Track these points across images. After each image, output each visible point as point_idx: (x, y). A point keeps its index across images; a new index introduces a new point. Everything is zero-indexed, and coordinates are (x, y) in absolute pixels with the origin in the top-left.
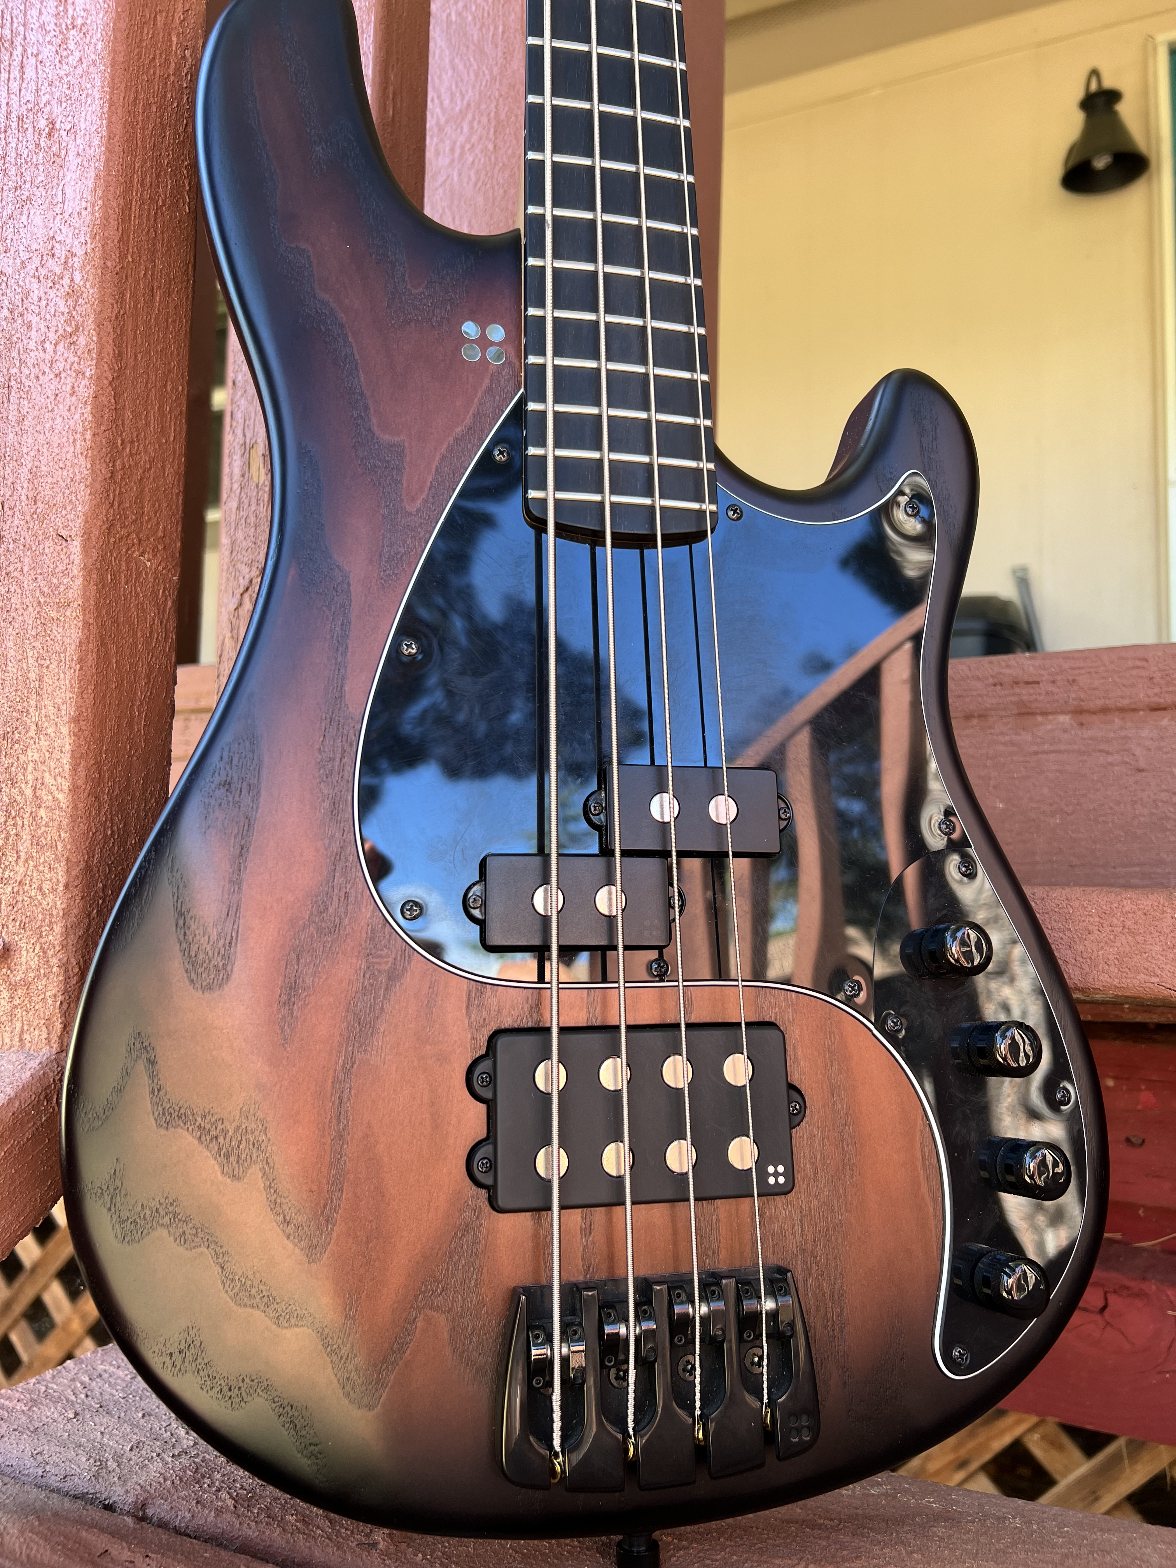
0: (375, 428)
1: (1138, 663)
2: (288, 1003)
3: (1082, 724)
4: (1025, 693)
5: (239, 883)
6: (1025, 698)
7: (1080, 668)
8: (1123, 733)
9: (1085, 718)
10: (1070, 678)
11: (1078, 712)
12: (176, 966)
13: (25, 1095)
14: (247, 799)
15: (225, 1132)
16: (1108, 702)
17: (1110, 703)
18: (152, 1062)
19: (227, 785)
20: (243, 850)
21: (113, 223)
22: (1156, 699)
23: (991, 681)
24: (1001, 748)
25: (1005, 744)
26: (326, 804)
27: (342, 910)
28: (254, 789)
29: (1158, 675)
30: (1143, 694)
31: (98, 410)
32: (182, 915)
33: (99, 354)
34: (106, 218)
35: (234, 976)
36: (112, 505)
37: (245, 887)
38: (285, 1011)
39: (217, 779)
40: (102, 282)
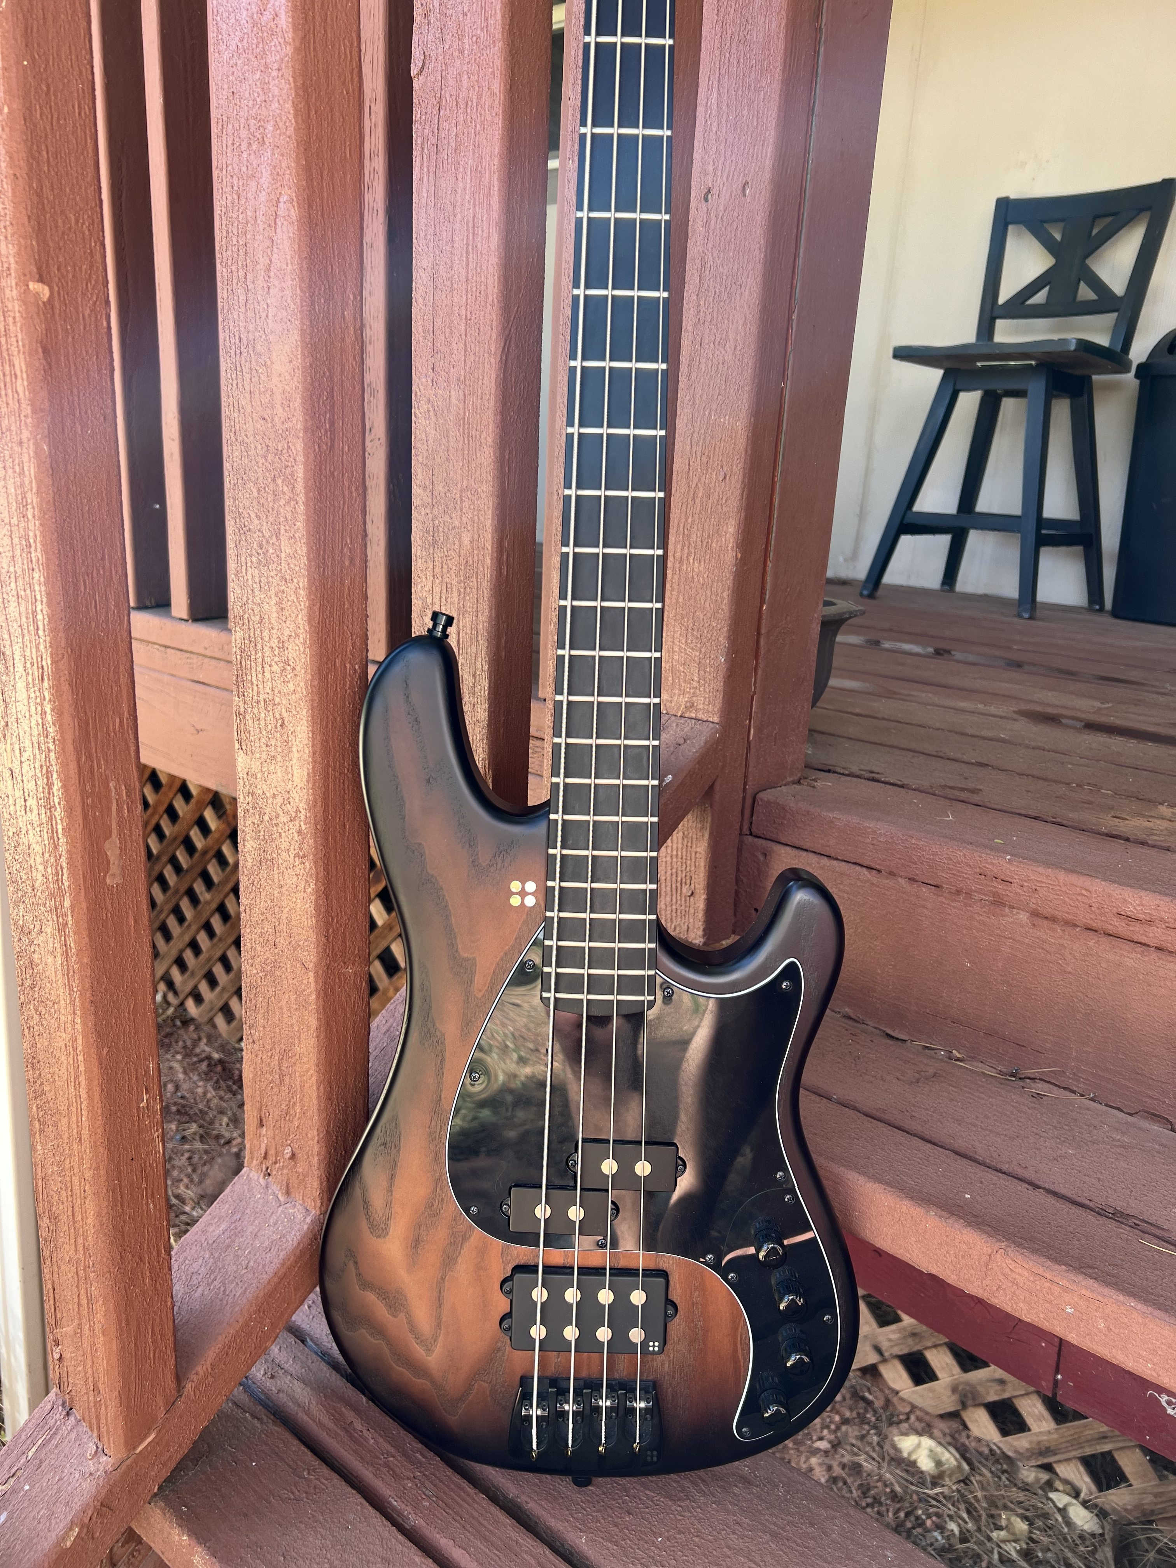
0: (460, 950)
1: (1084, 892)
2: (416, 1247)
3: (1034, 925)
4: (1000, 887)
5: (391, 1191)
6: (1000, 891)
7: (1042, 882)
8: (1061, 941)
9: (1039, 922)
10: (1034, 887)
11: (1035, 914)
12: (364, 1224)
13: (305, 1240)
14: (394, 1151)
15: (389, 1297)
16: (1057, 913)
17: (1058, 914)
18: (356, 1263)
19: (385, 1144)
20: (392, 1176)
21: (319, 804)
22: (1091, 922)
23: (978, 870)
24: (976, 923)
25: (979, 921)
26: (433, 1155)
27: (440, 1206)
28: (398, 1147)
29: (1095, 905)
30: (1084, 917)
31: (317, 907)
32: (366, 1203)
33: (317, 877)
34: (315, 801)
35: (390, 1233)
36: (328, 956)
37: (394, 1193)
38: (414, 1251)
39: (380, 1142)
40: (315, 838)
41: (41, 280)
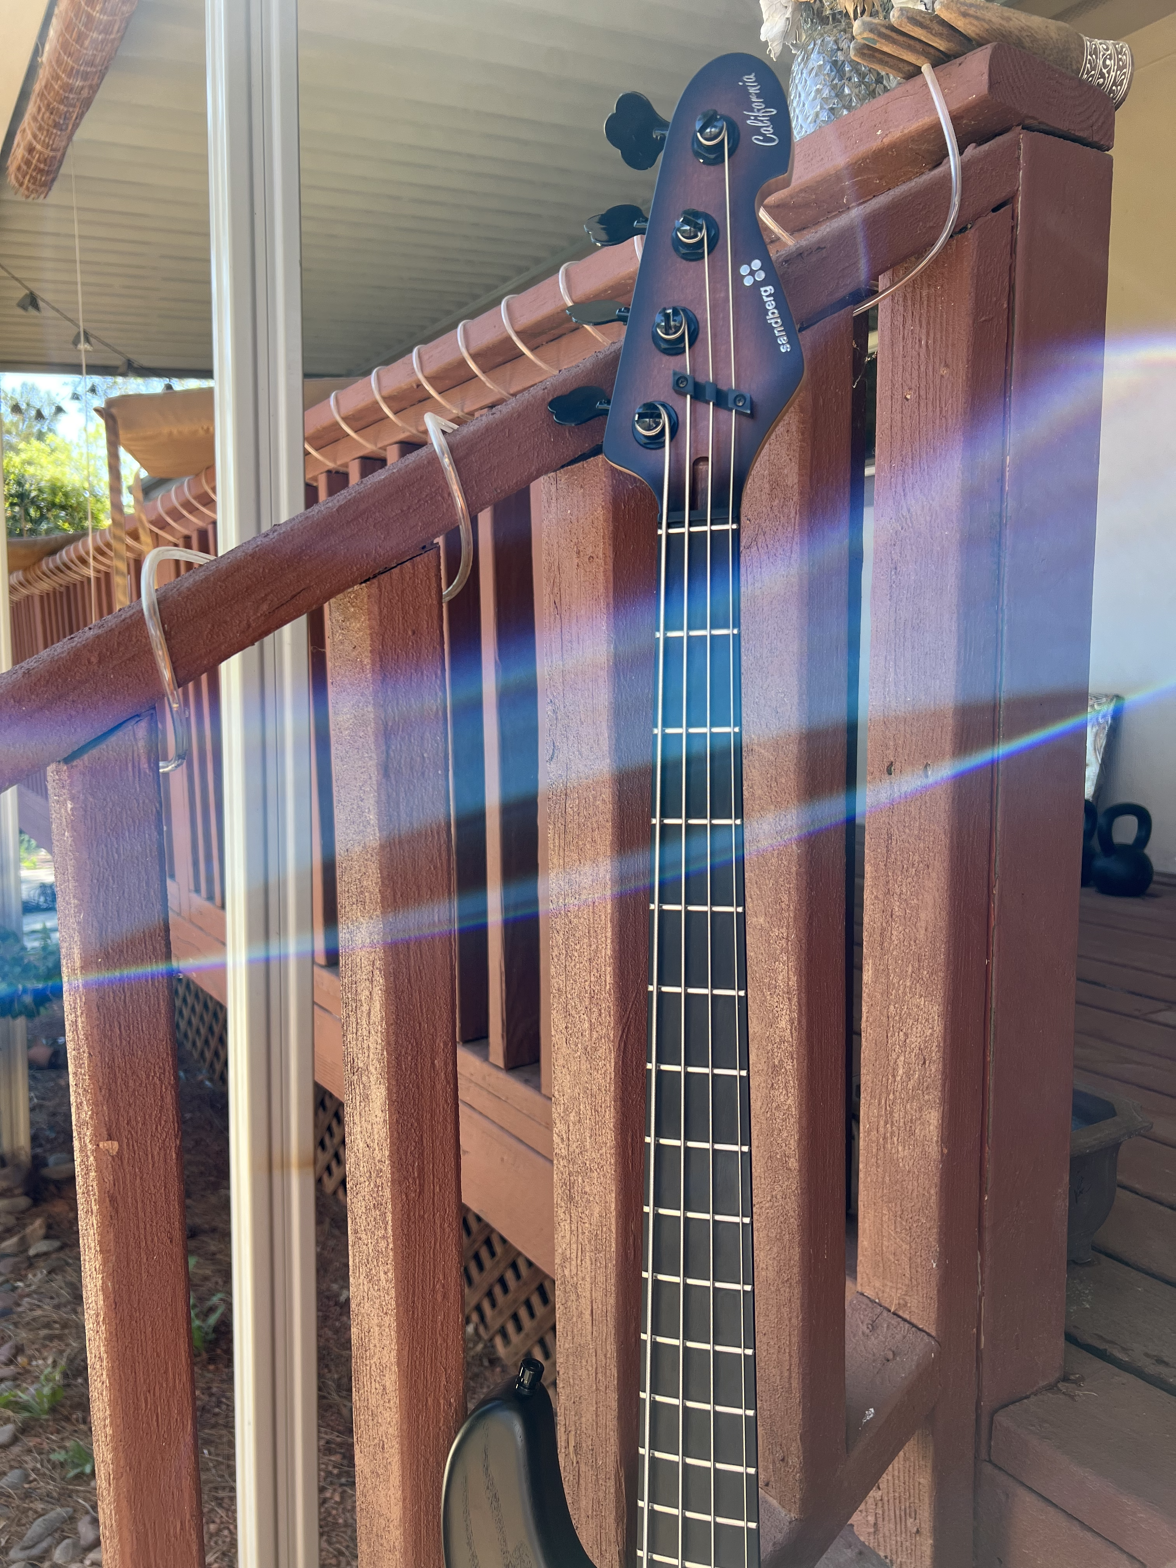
41: (110, 1138)
